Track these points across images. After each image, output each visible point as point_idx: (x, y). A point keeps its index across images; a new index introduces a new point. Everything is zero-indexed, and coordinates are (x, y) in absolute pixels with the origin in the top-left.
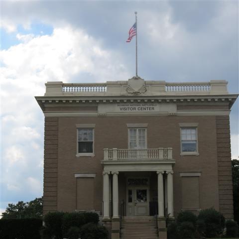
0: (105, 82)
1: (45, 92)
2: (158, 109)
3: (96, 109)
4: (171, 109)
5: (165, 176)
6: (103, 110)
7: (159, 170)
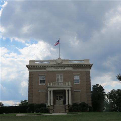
0: (49, 60)
1: (29, 63)
2: (66, 69)
3: (46, 69)
4: (71, 69)
5: (68, 91)
6: (48, 69)
7: (66, 89)
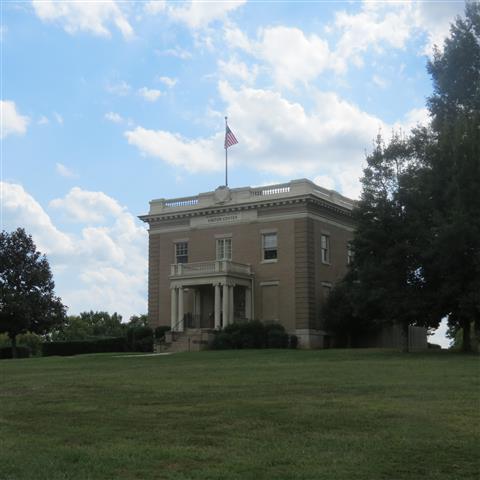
0: (197, 194)
1: (149, 210)
2: (241, 218)
3: (188, 223)
4: (252, 216)
6: (195, 223)
